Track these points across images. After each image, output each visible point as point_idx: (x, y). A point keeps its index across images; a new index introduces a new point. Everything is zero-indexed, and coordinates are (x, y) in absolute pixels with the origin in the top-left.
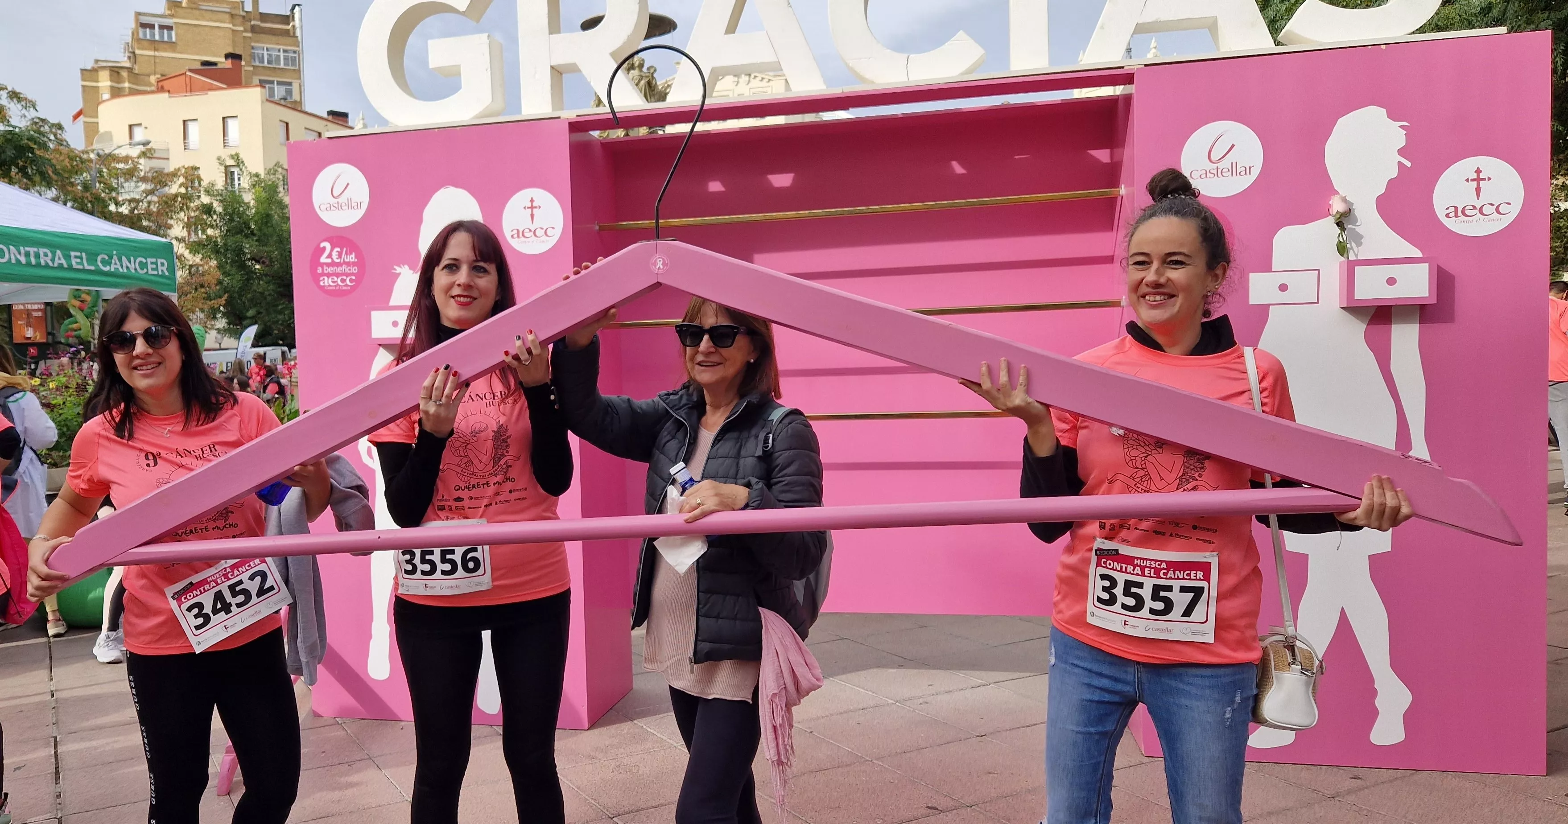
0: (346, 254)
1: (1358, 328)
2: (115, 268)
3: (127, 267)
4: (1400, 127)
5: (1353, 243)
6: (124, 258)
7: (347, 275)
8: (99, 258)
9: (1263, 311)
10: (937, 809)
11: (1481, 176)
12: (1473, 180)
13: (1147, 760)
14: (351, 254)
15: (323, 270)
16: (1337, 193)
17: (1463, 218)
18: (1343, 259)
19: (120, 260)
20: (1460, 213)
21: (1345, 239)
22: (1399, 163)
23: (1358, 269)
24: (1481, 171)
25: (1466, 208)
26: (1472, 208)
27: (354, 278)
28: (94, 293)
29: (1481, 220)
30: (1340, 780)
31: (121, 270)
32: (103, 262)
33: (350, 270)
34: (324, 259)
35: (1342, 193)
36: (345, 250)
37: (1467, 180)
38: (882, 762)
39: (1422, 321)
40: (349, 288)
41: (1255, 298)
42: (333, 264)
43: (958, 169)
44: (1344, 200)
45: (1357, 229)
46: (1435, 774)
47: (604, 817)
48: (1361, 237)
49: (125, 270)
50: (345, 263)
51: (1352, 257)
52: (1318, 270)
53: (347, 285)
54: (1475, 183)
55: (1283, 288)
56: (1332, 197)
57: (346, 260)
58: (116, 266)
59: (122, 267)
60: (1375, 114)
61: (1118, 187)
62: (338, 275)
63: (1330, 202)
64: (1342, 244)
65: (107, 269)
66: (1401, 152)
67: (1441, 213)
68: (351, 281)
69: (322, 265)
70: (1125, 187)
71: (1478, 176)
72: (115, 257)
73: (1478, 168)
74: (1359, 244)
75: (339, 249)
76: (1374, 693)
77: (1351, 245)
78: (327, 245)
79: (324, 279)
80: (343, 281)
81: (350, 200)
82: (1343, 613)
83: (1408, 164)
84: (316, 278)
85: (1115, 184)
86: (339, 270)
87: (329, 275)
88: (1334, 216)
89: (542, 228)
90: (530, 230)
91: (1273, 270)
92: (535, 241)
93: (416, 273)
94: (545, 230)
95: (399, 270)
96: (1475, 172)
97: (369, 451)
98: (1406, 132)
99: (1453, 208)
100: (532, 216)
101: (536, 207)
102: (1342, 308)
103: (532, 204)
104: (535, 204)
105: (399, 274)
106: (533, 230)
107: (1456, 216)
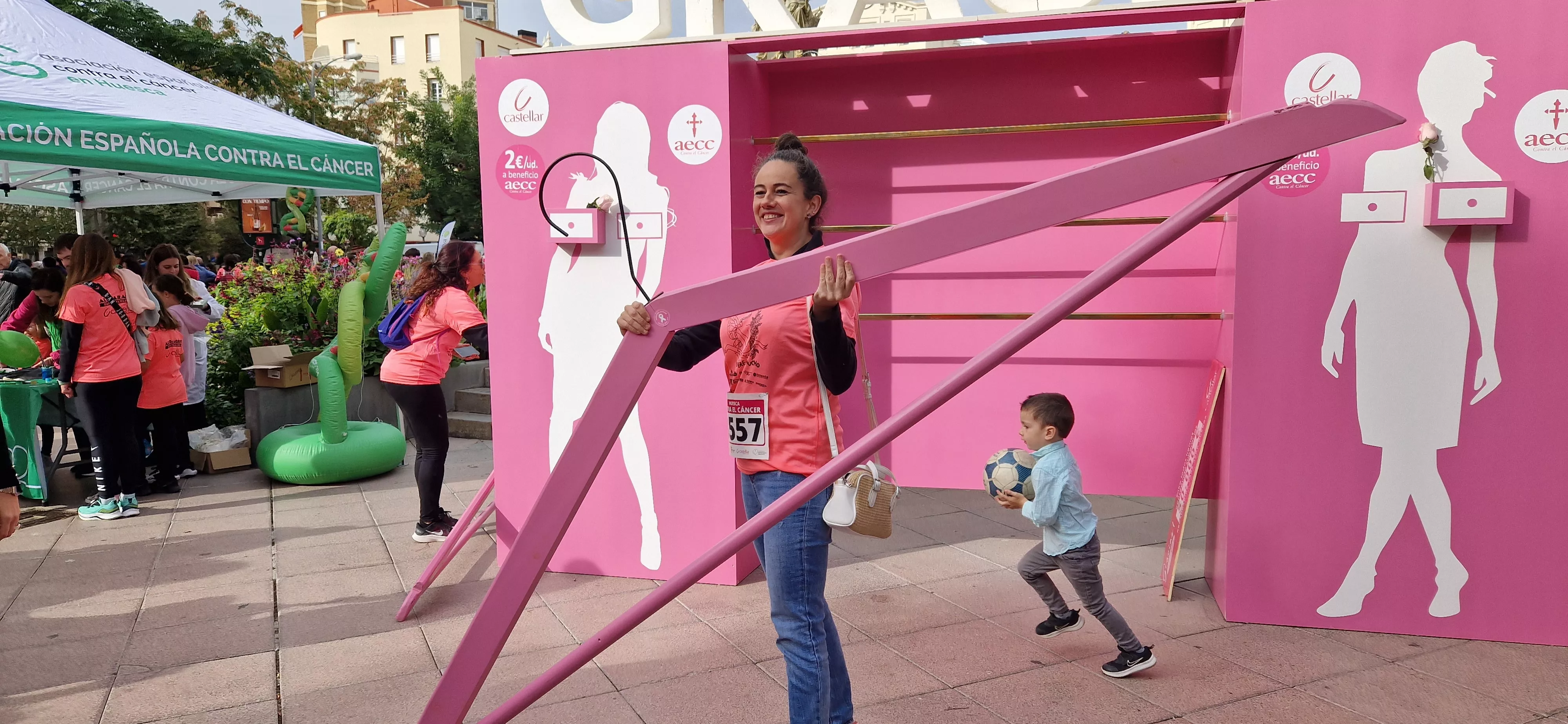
0: (528, 161)
1: (1439, 245)
2: (326, 170)
3: (337, 169)
4: (1488, 61)
5: (1439, 167)
6: (334, 161)
7: (529, 180)
8: (312, 160)
9: (1353, 228)
10: (1041, 663)
11: (1560, 108)
12: (1552, 111)
13: (1229, 624)
14: (533, 161)
15: (507, 175)
16: (1426, 121)
17: (1540, 146)
18: (1428, 182)
19: (331, 163)
20: (1538, 142)
21: (1432, 163)
22: (1485, 94)
23: (1441, 190)
24: (1560, 103)
25: (1544, 137)
26: (1549, 137)
27: (535, 183)
28: (309, 192)
29: (1558, 149)
30: (1400, 646)
31: (332, 171)
32: (316, 163)
33: (531, 176)
34: (508, 166)
35: (1432, 122)
36: (527, 157)
37: (1547, 111)
38: (994, 620)
39: (1498, 240)
40: (530, 192)
41: (1347, 215)
42: (517, 170)
43: (1080, 93)
44: (1433, 127)
45: (1444, 154)
46: (1486, 644)
47: (748, 663)
48: (1447, 162)
49: (335, 172)
50: (527, 169)
51: (1437, 180)
52: (1406, 192)
53: (528, 190)
54: (1554, 114)
55: (1372, 207)
56: (1423, 124)
57: (528, 167)
58: (327, 168)
59: (332, 168)
60: (1465, 50)
61: (1226, 113)
62: (521, 180)
63: (1420, 130)
64: (1429, 168)
65: (319, 170)
66: (1488, 84)
67: (1520, 140)
68: (532, 185)
69: (507, 171)
70: (1232, 113)
71: (1557, 107)
72: (326, 160)
73: (1558, 100)
74: (1444, 168)
75: (521, 157)
76: (1435, 571)
77: (1437, 169)
78: (511, 152)
79: (508, 184)
80: (525, 186)
81: (531, 113)
82: (1411, 501)
83: (1494, 95)
84: (502, 182)
85: (1224, 110)
86: (522, 175)
87: (513, 180)
88: (1423, 142)
89: (703, 142)
90: (692, 143)
91: (1364, 191)
92: (697, 153)
93: (591, 180)
94: (705, 142)
95: (574, 177)
96: (1555, 104)
97: (548, 338)
98: (1492, 66)
99: (1533, 137)
100: (694, 130)
101: (698, 122)
102: (1425, 226)
103: (694, 119)
104: (697, 120)
105: (576, 180)
106: (695, 143)
107: (1535, 144)
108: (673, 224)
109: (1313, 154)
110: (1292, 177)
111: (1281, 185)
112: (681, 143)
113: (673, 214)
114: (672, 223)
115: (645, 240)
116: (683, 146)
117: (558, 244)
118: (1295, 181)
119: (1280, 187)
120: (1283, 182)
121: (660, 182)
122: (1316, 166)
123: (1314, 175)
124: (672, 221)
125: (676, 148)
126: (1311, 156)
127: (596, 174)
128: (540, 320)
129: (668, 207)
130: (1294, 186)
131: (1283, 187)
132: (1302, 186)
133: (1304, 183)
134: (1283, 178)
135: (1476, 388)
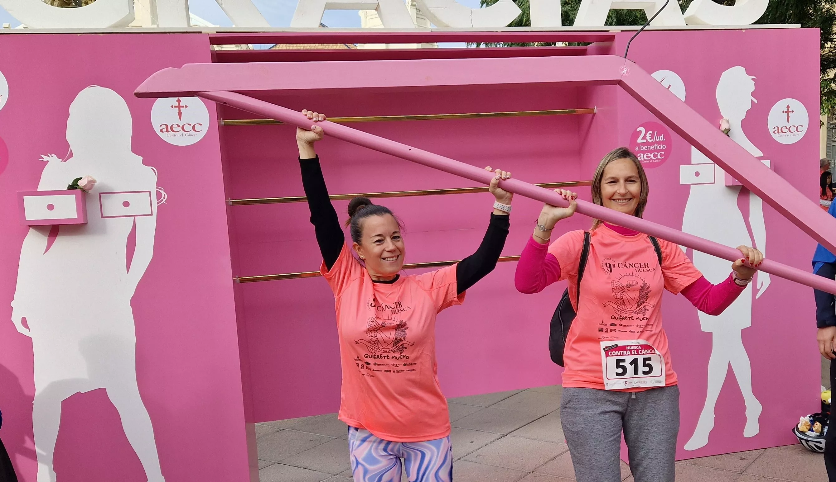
1: (735, 198)
4: (752, 79)
11: (790, 110)
12: (786, 112)
16: (722, 117)
17: (781, 133)
20: (780, 131)
22: (752, 100)
24: (789, 107)
25: (783, 128)
26: (785, 128)
29: (790, 135)
35: (726, 119)
37: (783, 112)
41: (683, 181)
52: (714, 164)
55: (697, 174)
60: (738, 72)
63: (720, 123)
66: (753, 94)
67: (771, 131)
71: (788, 109)
73: (788, 105)
82: (729, 365)
83: (756, 101)
89: (190, 125)
90: (179, 126)
91: (692, 163)
92: (184, 135)
93: (65, 161)
94: (192, 126)
95: (46, 158)
96: (787, 107)
97: (24, 322)
98: (754, 82)
99: (777, 128)
100: (180, 114)
101: (183, 107)
102: (726, 186)
103: (179, 104)
104: (181, 104)
105: (48, 161)
106: (181, 126)
107: (778, 132)
108: (163, 202)
109: (662, 138)
110: (651, 154)
111: (645, 160)
112: (167, 126)
113: (162, 192)
114: (162, 200)
115: (134, 217)
116: (168, 129)
117: (30, 226)
118: (653, 158)
119: (644, 162)
120: (646, 159)
121: (145, 163)
122: (664, 147)
123: (663, 153)
124: (162, 198)
125: (161, 131)
126: (661, 140)
127: (71, 155)
128: (13, 304)
129: (156, 186)
130: (653, 161)
131: (646, 162)
132: (657, 161)
133: (658, 159)
134: (645, 156)
135: (758, 288)
